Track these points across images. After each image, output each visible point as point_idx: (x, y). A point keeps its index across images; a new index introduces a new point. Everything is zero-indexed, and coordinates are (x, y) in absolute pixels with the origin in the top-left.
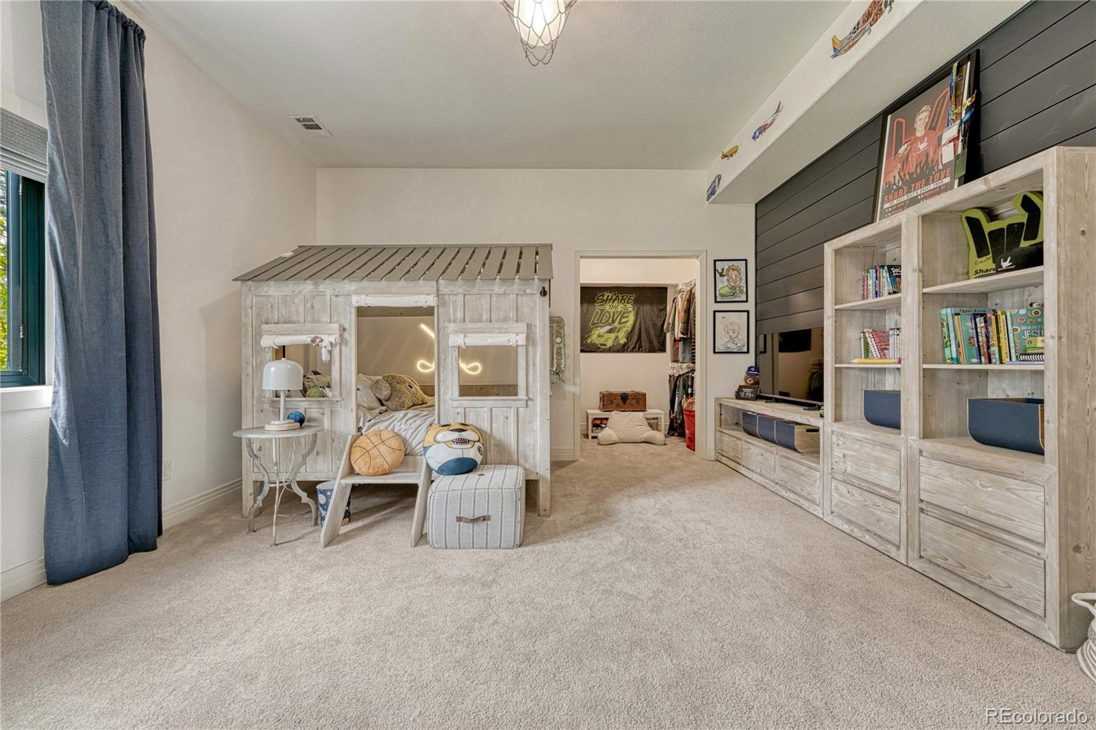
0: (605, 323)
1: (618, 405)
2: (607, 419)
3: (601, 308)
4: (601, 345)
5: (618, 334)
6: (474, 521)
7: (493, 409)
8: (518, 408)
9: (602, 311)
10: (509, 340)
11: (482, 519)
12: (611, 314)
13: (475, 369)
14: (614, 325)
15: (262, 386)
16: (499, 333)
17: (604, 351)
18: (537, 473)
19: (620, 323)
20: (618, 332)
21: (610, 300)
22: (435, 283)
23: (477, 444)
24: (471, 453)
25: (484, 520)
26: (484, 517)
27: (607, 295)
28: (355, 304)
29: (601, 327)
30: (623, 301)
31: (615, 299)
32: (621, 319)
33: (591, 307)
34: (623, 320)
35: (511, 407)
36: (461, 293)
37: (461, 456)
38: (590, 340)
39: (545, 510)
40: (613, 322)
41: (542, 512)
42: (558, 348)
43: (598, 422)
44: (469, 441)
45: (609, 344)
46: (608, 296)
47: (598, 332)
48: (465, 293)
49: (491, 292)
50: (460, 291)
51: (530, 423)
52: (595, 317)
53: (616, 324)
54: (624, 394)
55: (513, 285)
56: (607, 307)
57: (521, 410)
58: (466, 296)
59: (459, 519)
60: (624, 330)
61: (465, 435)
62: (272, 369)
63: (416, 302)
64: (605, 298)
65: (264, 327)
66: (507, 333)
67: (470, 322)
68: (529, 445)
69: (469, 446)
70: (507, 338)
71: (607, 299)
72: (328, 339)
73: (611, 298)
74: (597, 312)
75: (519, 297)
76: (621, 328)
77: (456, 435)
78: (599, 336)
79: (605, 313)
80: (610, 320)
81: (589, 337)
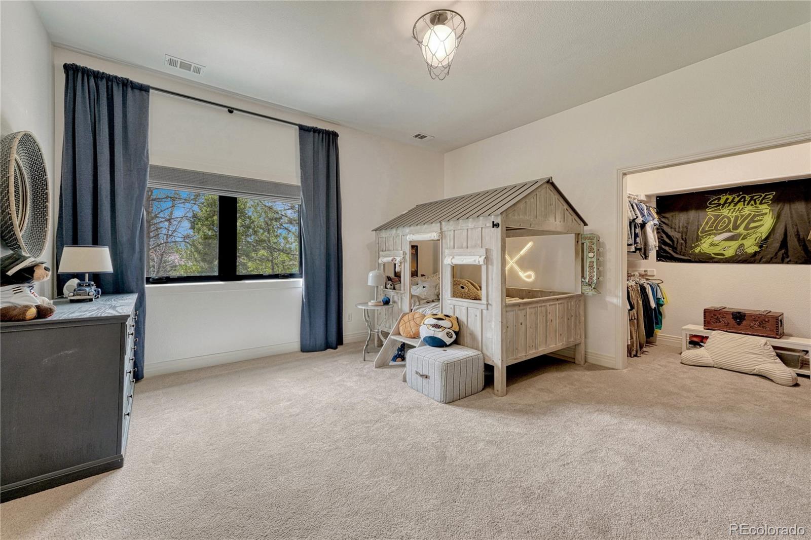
0: (724, 229)
1: (727, 325)
2: (707, 338)
3: (716, 213)
4: (715, 254)
5: (744, 242)
6: (422, 376)
7: (469, 308)
8: (482, 310)
9: (717, 217)
10: (475, 261)
11: (425, 376)
12: (732, 220)
13: (529, 277)
14: (738, 231)
15: (367, 283)
16: (471, 255)
17: (719, 262)
18: (493, 361)
19: (746, 228)
20: (743, 239)
21: (730, 203)
22: (439, 224)
23: (447, 330)
24: (441, 335)
25: (426, 377)
26: (426, 375)
27: (725, 198)
28: (409, 240)
29: (715, 234)
30: (752, 202)
31: (739, 201)
32: (749, 223)
33: (701, 213)
34: (752, 225)
35: (478, 309)
36: (452, 229)
37: (433, 335)
38: (699, 248)
39: (498, 391)
40: (736, 227)
41: (496, 392)
42: (590, 262)
43: (695, 339)
44: (441, 327)
45: (729, 253)
46: (727, 199)
47: (710, 241)
48: (455, 229)
49: (467, 228)
50: (452, 228)
51: (489, 322)
52: (707, 223)
53: (741, 230)
54: (739, 313)
55: (479, 221)
56: (725, 212)
57: (484, 311)
58: (456, 231)
59: (417, 373)
60: (754, 236)
61: (440, 323)
62: (371, 275)
63: (430, 237)
64: (722, 201)
65: (381, 253)
66: (474, 255)
67: (458, 248)
68: (489, 338)
69: (441, 330)
70: (473, 260)
71: (725, 203)
72: (398, 259)
73: (733, 201)
74: (710, 219)
75: (483, 230)
76: (748, 234)
77: (435, 321)
78: (712, 245)
79: (723, 219)
80: (731, 226)
81: (698, 245)
